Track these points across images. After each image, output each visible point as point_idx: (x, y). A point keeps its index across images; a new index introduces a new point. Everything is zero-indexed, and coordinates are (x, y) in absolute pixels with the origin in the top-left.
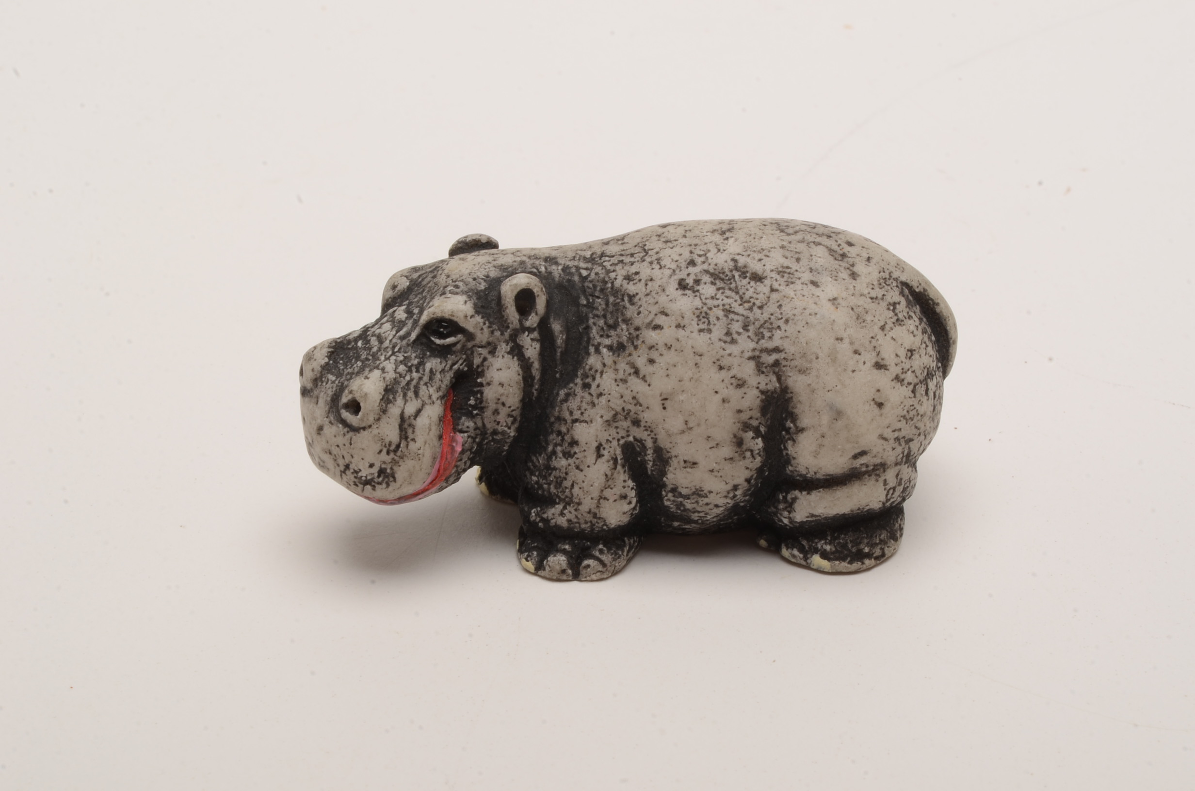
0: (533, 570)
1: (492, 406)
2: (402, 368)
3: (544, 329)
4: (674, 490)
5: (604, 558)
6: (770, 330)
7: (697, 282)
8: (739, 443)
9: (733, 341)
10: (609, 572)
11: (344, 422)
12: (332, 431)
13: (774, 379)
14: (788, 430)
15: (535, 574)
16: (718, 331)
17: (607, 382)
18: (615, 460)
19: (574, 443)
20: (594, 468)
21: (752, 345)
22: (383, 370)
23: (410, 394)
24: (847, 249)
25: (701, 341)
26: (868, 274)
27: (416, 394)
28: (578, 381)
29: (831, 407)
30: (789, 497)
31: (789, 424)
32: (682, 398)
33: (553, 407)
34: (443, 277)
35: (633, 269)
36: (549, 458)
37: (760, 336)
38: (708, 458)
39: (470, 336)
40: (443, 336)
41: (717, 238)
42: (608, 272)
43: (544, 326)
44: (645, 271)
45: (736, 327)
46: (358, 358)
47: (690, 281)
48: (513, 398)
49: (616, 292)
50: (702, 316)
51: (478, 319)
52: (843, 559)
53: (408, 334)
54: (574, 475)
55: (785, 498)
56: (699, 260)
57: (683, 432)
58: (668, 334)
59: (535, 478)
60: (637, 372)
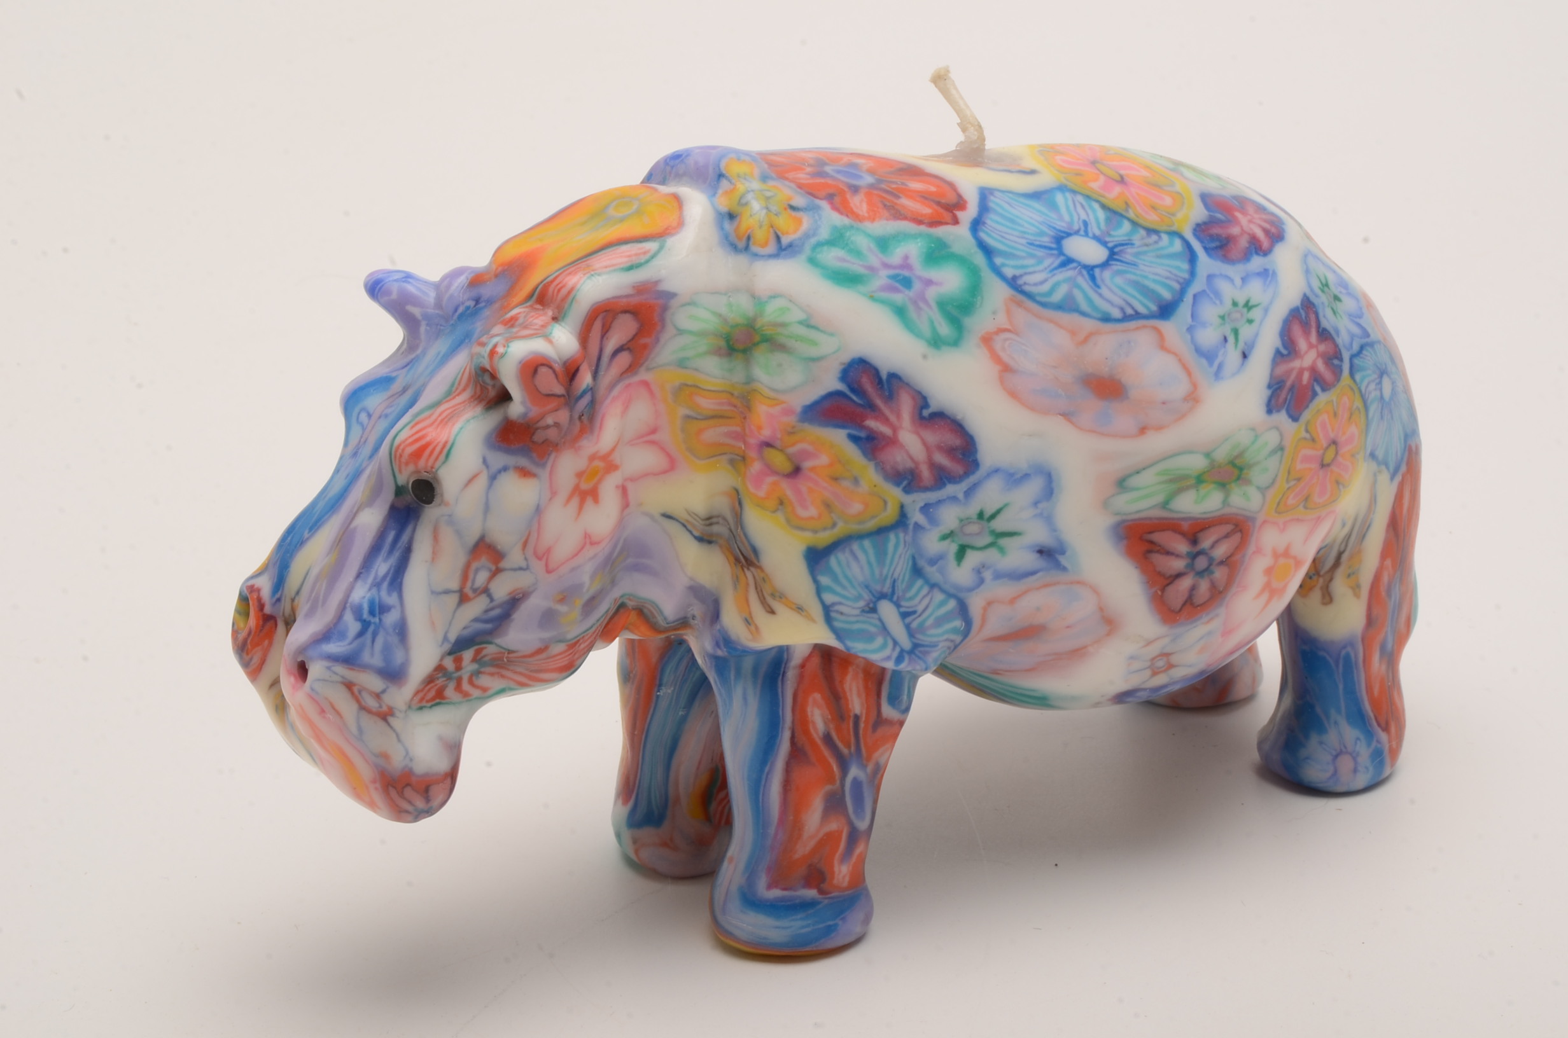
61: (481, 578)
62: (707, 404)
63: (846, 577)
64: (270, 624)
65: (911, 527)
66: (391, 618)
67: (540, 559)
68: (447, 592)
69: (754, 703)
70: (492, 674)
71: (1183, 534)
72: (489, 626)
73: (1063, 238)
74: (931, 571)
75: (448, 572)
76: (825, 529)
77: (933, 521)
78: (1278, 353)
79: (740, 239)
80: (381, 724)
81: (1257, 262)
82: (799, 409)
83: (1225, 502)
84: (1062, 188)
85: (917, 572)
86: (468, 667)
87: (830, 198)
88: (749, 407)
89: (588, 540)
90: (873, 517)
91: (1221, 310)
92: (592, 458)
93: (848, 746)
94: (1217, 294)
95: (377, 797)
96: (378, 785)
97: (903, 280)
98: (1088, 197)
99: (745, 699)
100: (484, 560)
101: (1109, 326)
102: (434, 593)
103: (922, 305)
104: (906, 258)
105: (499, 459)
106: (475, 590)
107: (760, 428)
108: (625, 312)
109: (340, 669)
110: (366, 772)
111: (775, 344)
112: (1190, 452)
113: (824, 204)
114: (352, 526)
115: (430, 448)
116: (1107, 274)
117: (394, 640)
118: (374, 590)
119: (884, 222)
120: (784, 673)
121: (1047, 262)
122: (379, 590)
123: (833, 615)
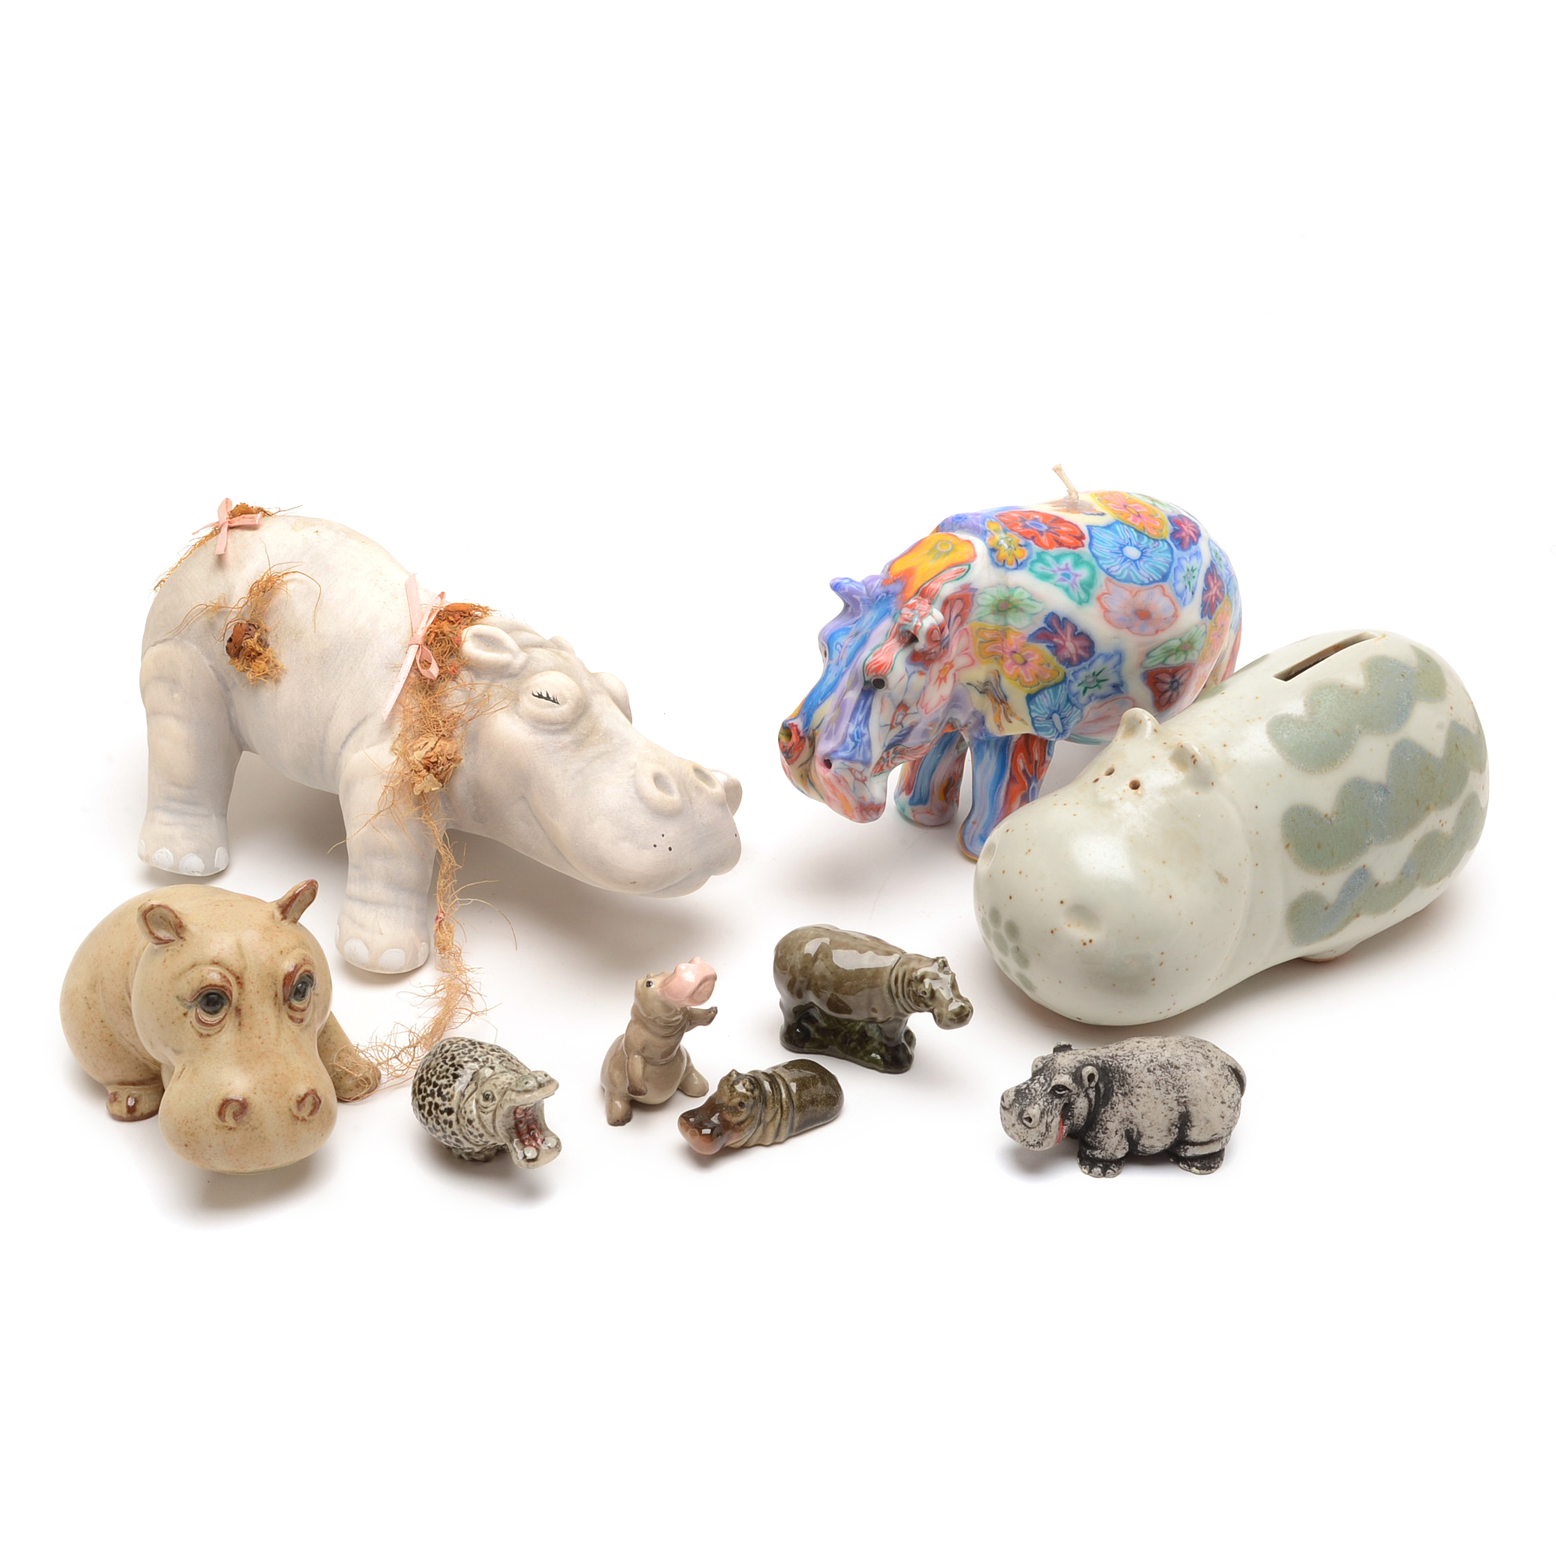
0: (1087, 1172)
1: (1077, 1116)
2: (1046, 1104)
3: (1097, 1087)
4: (1143, 1145)
5: (1115, 1169)
6: (1183, 1089)
7: (1154, 1069)
8: (1170, 1130)
9: (1169, 1094)
10: (1116, 1174)
11: (1025, 1125)
12: (1019, 1127)
13: (1184, 1107)
14: (1188, 1126)
15: (1088, 1174)
16: (1163, 1090)
17: (1120, 1107)
18: (1122, 1136)
19: (1107, 1129)
20: (1114, 1139)
21: (1176, 1095)
22: (1039, 1104)
23: (1049, 1114)
24: (1209, 1053)
25: (1157, 1093)
26: (1217, 1064)
27: (1051, 1113)
28: (1109, 1106)
29: (1205, 1118)
30: (1186, 1148)
31: (1189, 1124)
32: (1150, 1114)
33: (1099, 1115)
34: (1057, 1065)
35: (1130, 1063)
36: (1096, 1133)
37: (1179, 1091)
38: (1157, 1135)
39: (1070, 1091)
40: (1060, 1091)
41: (1160, 1050)
42: (1120, 1063)
43: (1097, 1086)
44: (1134, 1064)
45: (1170, 1088)
46: (1027, 1098)
47: (1152, 1069)
48: (1085, 1113)
49: (1123, 1072)
50: (1157, 1083)
51: (1074, 1085)
52: (1204, 1169)
53: (1046, 1089)
54: (1106, 1140)
55: (1184, 1148)
56: (1155, 1060)
57: (1149, 1127)
58: (1144, 1090)
59: (1089, 1140)
60: (1132, 1104)
61: (900, 717)
62: (988, 636)
63: (1041, 705)
64: (803, 740)
65: (1068, 682)
66: (865, 739)
67: (923, 708)
68: (886, 725)
69: (994, 759)
70: (899, 757)
71: (1170, 674)
72: (901, 738)
73: (1122, 548)
74: (1073, 699)
75: (887, 718)
76: (1035, 686)
77: (1076, 679)
78: (1204, 590)
79: (1000, 561)
80: (862, 784)
81: (1193, 548)
82: (1027, 636)
83: (1186, 659)
84: (1117, 522)
85: (1068, 700)
86: (891, 755)
87: (1033, 538)
88: (1006, 636)
89: (942, 698)
90: (1054, 679)
91: (1183, 574)
92: (946, 664)
93: (1032, 774)
94: (1182, 567)
95: (856, 815)
96: (858, 810)
97: (1066, 576)
98: (1128, 526)
99: (991, 756)
100: (901, 711)
101: (1144, 587)
102: (881, 726)
103: (1074, 586)
104: (1067, 565)
105: (912, 668)
106: (896, 724)
107: (1011, 645)
108: (958, 599)
109: (847, 763)
110: (853, 804)
111: (1018, 609)
112: (1174, 639)
113: (1031, 542)
114: (845, 698)
115: (885, 666)
116: (1142, 563)
117: (867, 748)
118: (858, 727)
119: (1056, 549)
120: (1009, 745)
121: (1119, 560)
122: (860, 727)
123: (1035, 721)
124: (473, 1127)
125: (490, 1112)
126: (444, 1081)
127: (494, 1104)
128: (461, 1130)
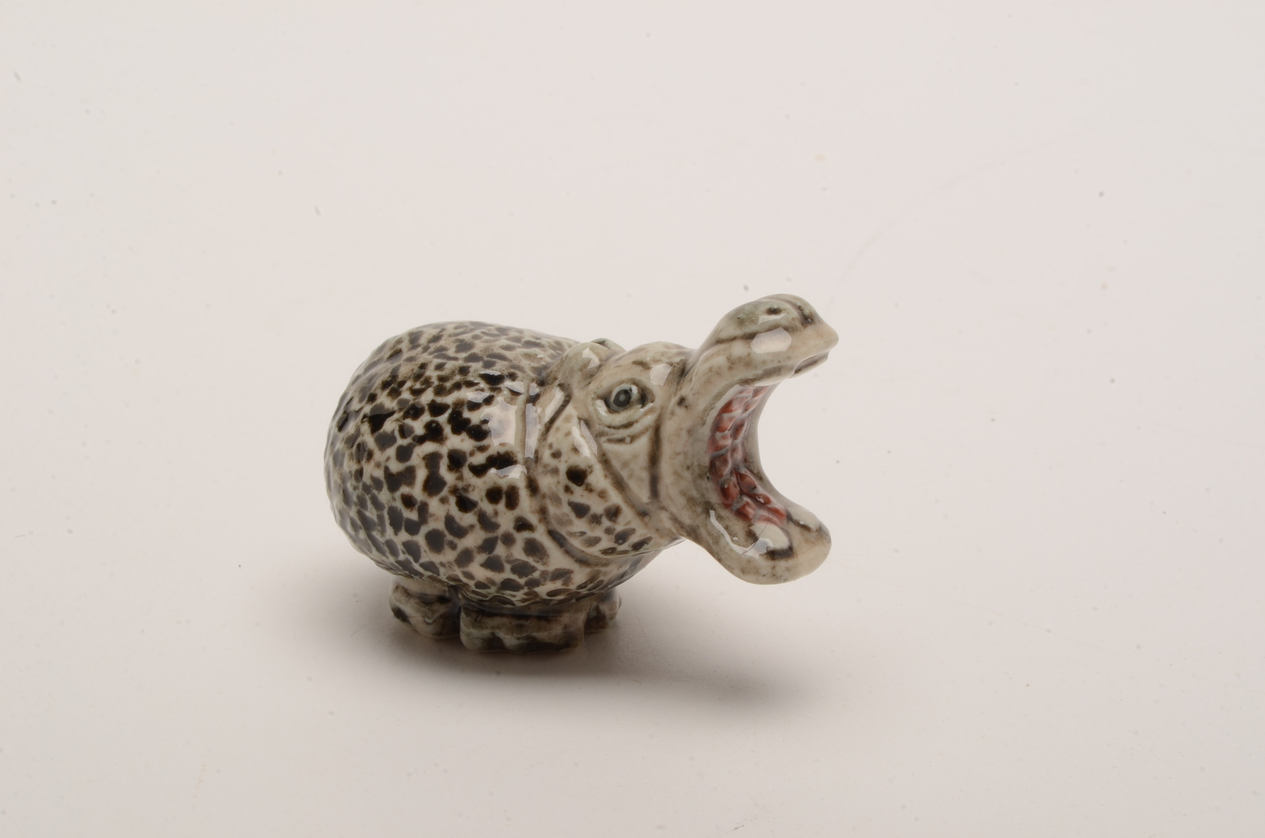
124: (590, 489)
125: (642, 433)
126: (469, 395)
127: (651, 411)
128: (543, 512)
